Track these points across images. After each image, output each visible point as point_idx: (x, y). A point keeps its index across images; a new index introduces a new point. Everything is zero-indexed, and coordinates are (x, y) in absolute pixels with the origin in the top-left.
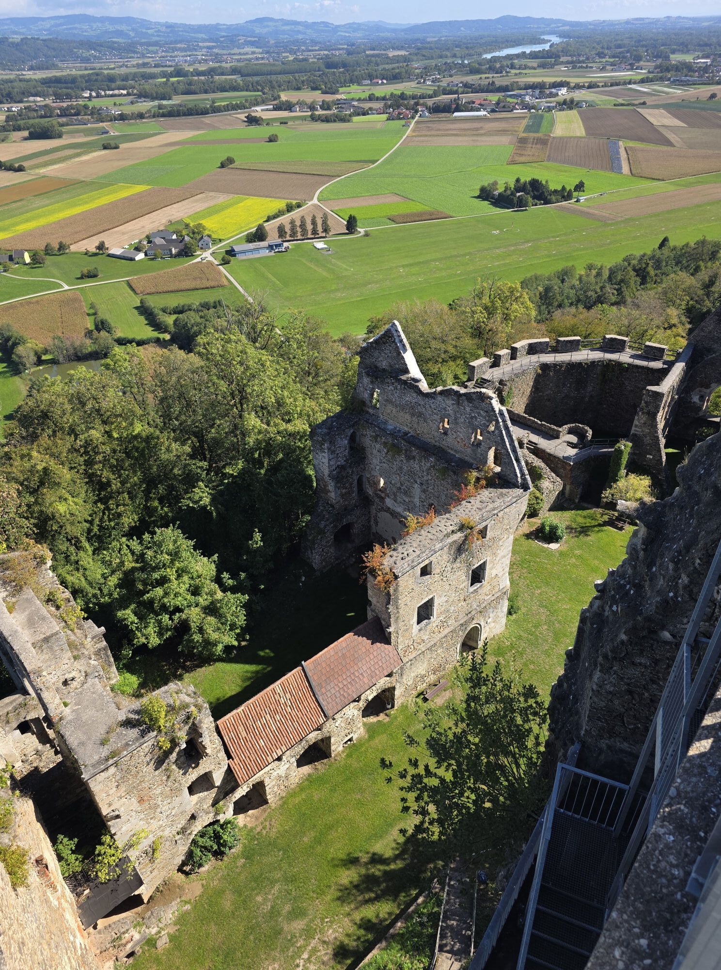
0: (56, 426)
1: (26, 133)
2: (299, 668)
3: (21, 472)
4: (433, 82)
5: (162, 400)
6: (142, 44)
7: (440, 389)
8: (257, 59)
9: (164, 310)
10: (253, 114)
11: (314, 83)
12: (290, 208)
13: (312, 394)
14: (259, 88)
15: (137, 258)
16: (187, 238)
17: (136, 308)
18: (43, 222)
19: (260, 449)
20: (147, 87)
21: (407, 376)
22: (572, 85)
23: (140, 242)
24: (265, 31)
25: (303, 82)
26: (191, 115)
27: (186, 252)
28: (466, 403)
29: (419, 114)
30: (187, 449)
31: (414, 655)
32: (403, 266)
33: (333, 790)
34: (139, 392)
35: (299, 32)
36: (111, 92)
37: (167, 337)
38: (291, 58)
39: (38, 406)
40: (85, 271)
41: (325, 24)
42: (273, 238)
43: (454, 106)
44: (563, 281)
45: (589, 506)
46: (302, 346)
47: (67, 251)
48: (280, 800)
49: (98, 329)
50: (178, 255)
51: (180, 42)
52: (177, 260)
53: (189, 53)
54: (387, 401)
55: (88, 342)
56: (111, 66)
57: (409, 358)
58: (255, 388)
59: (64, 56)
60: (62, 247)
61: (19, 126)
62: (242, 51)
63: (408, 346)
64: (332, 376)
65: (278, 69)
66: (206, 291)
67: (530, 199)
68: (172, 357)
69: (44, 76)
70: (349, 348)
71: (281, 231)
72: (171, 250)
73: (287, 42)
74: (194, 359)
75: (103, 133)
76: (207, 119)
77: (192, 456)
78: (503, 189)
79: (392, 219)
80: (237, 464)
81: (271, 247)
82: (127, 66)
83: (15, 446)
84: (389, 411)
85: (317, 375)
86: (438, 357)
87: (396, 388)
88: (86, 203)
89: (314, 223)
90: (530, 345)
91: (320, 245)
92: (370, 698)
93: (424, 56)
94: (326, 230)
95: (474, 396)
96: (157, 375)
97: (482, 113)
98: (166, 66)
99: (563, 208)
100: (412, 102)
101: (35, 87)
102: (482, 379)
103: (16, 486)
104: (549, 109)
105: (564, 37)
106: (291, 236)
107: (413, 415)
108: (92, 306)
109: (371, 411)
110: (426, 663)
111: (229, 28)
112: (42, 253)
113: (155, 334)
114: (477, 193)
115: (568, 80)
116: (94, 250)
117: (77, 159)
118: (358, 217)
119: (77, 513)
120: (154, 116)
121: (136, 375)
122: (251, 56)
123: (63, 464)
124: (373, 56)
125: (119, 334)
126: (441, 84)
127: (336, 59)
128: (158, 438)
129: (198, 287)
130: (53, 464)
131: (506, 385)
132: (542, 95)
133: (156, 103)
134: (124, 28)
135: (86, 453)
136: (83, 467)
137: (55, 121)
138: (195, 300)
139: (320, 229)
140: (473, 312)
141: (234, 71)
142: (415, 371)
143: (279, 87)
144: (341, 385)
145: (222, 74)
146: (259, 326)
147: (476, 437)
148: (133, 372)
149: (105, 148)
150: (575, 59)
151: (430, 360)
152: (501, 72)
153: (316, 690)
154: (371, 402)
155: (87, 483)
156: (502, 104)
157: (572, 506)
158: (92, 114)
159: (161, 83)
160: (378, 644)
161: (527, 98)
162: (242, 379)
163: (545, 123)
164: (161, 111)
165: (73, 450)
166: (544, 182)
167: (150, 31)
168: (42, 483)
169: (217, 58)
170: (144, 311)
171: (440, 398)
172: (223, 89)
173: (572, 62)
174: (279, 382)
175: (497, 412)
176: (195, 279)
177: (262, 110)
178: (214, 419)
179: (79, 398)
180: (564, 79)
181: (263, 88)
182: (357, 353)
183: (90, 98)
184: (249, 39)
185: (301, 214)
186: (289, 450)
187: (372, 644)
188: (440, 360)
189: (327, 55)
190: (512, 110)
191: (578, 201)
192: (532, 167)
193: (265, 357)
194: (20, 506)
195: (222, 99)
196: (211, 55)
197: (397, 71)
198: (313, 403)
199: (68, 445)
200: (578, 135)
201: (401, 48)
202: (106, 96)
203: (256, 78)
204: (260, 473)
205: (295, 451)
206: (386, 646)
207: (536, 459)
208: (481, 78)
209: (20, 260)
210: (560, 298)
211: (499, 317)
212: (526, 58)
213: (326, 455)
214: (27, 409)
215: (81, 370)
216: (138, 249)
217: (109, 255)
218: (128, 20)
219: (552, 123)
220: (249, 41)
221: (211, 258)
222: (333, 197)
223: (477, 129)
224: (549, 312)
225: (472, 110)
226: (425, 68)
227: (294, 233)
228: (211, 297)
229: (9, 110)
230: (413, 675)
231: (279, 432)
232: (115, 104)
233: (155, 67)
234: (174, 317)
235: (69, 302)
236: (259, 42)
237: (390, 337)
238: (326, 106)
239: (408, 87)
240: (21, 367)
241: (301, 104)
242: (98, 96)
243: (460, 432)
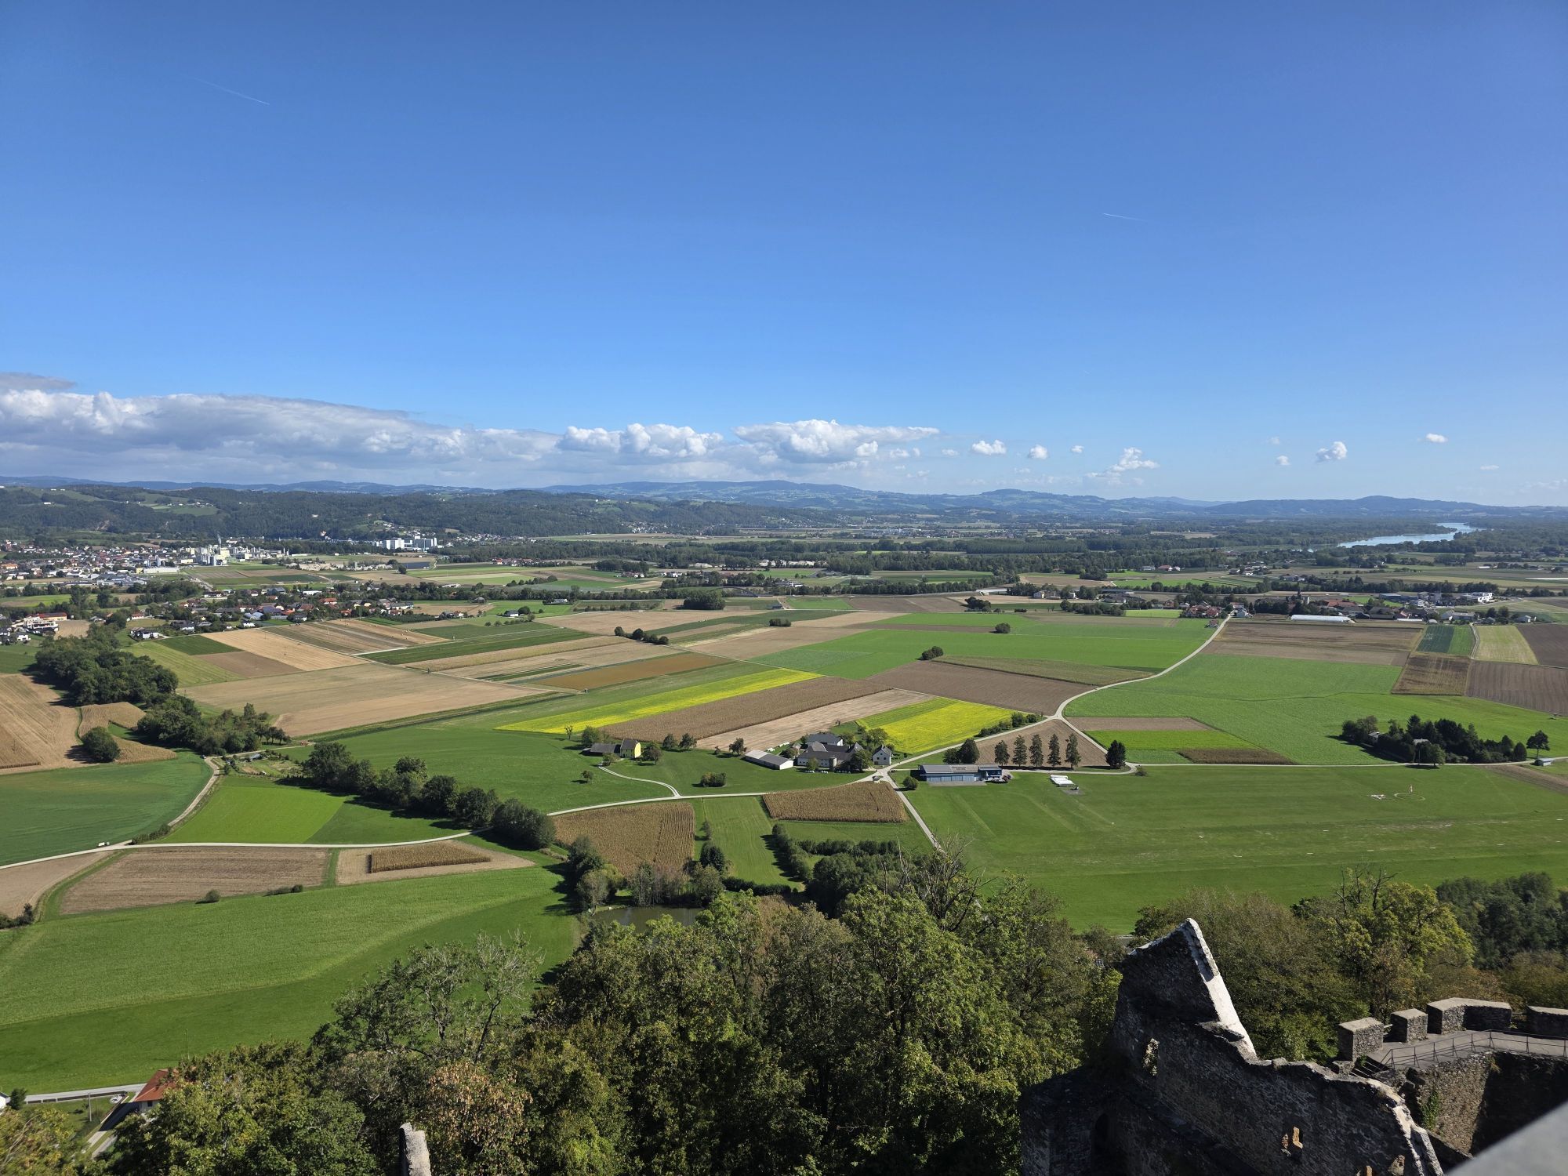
0: (610, 1005)
1: (681, 602)
3: (541, 1071)
4: (1254, 573)
5: (776, 990)
6: (844, 513)
7: (1280, 1062)
8: (992, 534)
10: (977, 598)
11: (1070, 565)
12: (1017, 722)
13: (1030, 1026)
14: (991, 567)
15: (782, 767)
16: (857, 747)
17: (766, 838)
18: (670, 707)
19: (923, 1111)
20: (841, 559)
21: (1213, 1024)
22: (1503, 590)
23: (791, 745)
24: (1007, 503)
25: (1054, 563)
26: (892, 593)
27: (854, 766)
28: (1338, 1102)
29: (1232, 613)
30: (799, 1085)
32: (1205, 830)
34: (742, 969)
35: (1056, 507)
36: (795, 563)
37: (801, 887)
38: (1040, 535)
39: (594, 968)
40: (708, 777)
41: (1093, 499)
42: (987, 761)
43: (1291, 606)
44: (1526, 898)
46: (1018, 936)
47: (692, 747)
49: (704, 861)
50: (842, 768)
51: (893, 513)
52: (839, 775)
53: (901, 525)
54: (1171, 1065)
55: (686, 878)
56: (802, 534)
57: (1218, 990)
58: (931, 995)
60: (687, 741)
61: (675, 593)
62: (972, 525)
63: (1215, 968)
64: (1069, 1000)
65: (1020, 547)
66: (872, 826)
67: (1441, 751)
68: (805, 920)
69: (720, 542)
70: (1101, 954)
71: (1000, 752)
72: (831, 761)
73: (1038, 517)
74: (838, 930)
75: (774, 608)
76: (912, 600)
77: (804, 1102)
78: (1388, 731)
79: (1186, 755)
80: (879, 1134)
81: (981, 774)
82: (821, 536)
83: (544, 1027)
84: (1177, 1088)
85: (1040, 991)
86: (1275, 999)
87: (1191, 1044)
88: (733, 688)
89: (1054, 745)
90: (1469, 1010)
91: (1061, 780)
93: (1240, 540)
94: (1073, 758)
95: (1355, 1091)
96: (775, 945)
97: (1341, 618)
98: (870, 538)
99: (1510, 773)
100: (1222, 597)
101: (706, 553)
102: (1369, 1059)
103: (526, 1095)
104: (1464, 621)
105: (1479, 525)
106: (1014, 761)
107: (1225, 1105)
108: (705, 827)
109: (1139, 1079)
111: (959, 499)
112: (658, 746)
113: (784, 881)
114: (1340, 732)
115: (1493, 582)
116: (727, 750)
117: (735, 635)
118: (1126, 745)
119: (600, 1167)
120: (843, 593)
121: (743, 941)
122: (984, 531)
123: (602, 1071)
124: (1160, 537)
125: (732, 873)
126: (1269, 576)
127: (1105, 539)
128: (757, 1055)
129: (862, 817)
130: (590, 1072)
131: (1423, 1083)
132: (1446, 600)
133: (849, 577)
134: (826, 495)
135: (642, 1059)
136: (630, 1083)
137: (718, 590)
138: (853, 836)
139: (1062, 755)
140: (1343, 929)
141: (958, 547)
142: (1229, 1017)
143: (1019, 567)
144: (1083, 1017)
145: (942, 549)
146: (951, 892)
148: (740, 936)
149: (773, 624)
150: (1501, 555)
151: (1258, 1002)
152: (1372, 566)
154: (1141, 1061)
155: (628, 1114)
156: (1374, 609)
158: (766, 585)
159: (859, 557)
161: (1421, 603)
162: (911, 976)
163: (1457, 641)
164: (853, 587)
165: (624, 1049)
166: (1466, 728)
167: (857, 500)
168: (563, 1099)
169: (937, 531)
170: (777, 844)
171: (1281, 1082)
172: (940, 567)
173: (1497, 559)
174: (973, 991)
175: (1408, 1135)
176: (859, 805)
177: (990, 593)
178: (853, 1039)
179: (655, 964)
180: (1485, 581)
181: (995, 568)
182: (1117, 966)
183: (767, 568)
184: (984, 512)
185: (1035, 731)
186: (976, 1125)
188: (1278, 1006)
189: (1092, 534)
190: (1394, 618)
191: (1538, 763)
192: (1440, 701)
193: (955, 944)
194: (521, 1133)
195: (935, 577)
196: (930, 528)
197: (1198, 557)
198: (1030, 1043)
199: (619, 1040)
200: (1524, 660)
201: (1206, 530)
202: (788, 566)
203: (986, 556)
204: (919, 1163)
205: (987, 1130)
208: (1336, 573)
209: (628, 753)
210: (1524, 931)
211: (1395, 944)
212: (1414, 550)
213: (1046, 1152)
214: (577, 969)
215: (666, 923)
216: (786, 754)
217: (745, 759)
219: (1472, 641)
220: (983, 514)
221: (887, 779)
222: (1087, 713)
223: (1334, 640)
224: (1503, 953)
225: (1322, 613)
226: (1244, 555)
227: (1020, 758)
228: (878, 835)
229: (669, 575)
231: (961, 1087)
232: (796, 576)
233: (855, 538)
234: (817, 858)
235: (675, 816)
236: (997, 515)
237: (1180, 946)
238: (1085, 594)
239: (1216, 578)
240: (584, 903)
241: (1048, 589)
242: (777, 567)
243: (1328, 1164)
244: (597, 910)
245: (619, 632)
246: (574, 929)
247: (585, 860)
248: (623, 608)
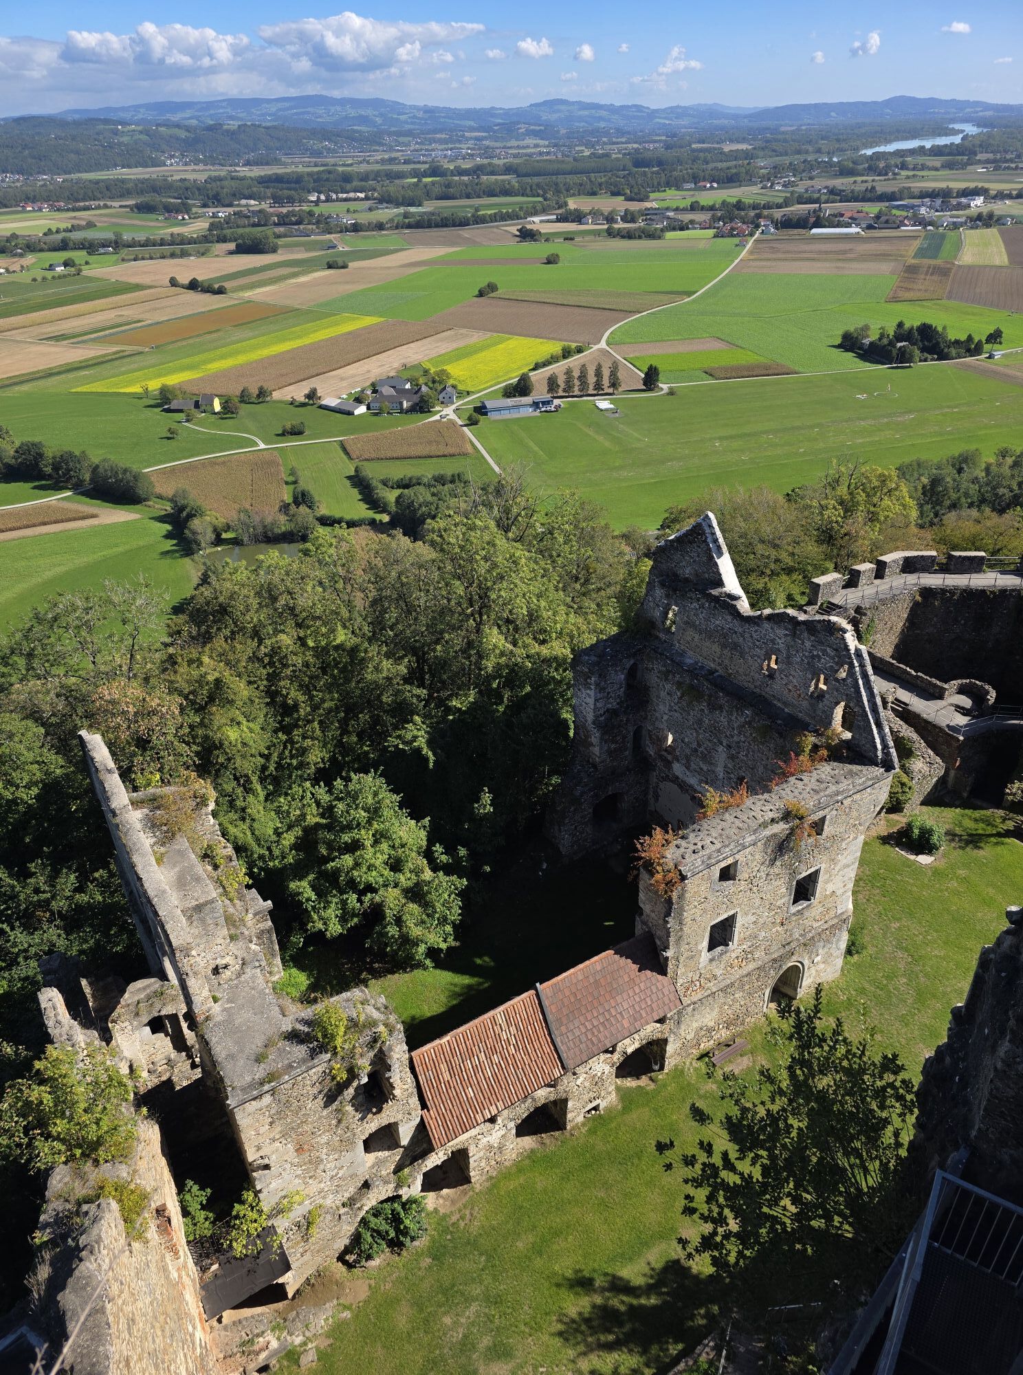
0: (236, 626)
1: (232, 246)
2: (532, 992)
3: (188, 682)
4: (783, 186)
5: (374, 603)
6: (390, 134)
7: (767, 611)
8: (541, 154)
9: (385, 483)
10: (529, 227)
11: (616, 186)
12: (566, 353)
13: (580, 608)
14: (541, 192)
15: (357, 412)
16: (424, 389)
17: (349, 478)
18: (241, 359)
19: (500, 676)
20: (392, 189)
21: (720, 590)
22: (993, 193)
23: (362, 391)
24: (555, 116)
25: (600, 185)
26: (446, 226)
27: (422, 407)
28: (806, 634)
29: (760, 230)
30: (402, 669)
31: (699, 996)
32: (720, 438)
33: (565, 1178)
34: (345, 589)
35: (601, 119)
36: (345, 196)
37: (386, 518)
38: (587, 153)
39: (216, 598)
40: (288, 426)
41: (638, 108)
42: (540, 392)
43: (812, 220)
44: (960, 471)
45: (984, 805)
46: (570, 540)
47: (268, 399)
48: (487, 1180)
49: (297, 502)
50: (412, 410)
51: (441, 131)
52: (409, 416)
53: (450, 146)
54: (687, 623)
55: (283, 518)
56: (349, 161)
58: (502, 593)
59: (290, 148)
60: (262, 393)
61: (225, 236)
62: (521, 143)
63: (725, 549)
64: (609, 585)
65: (568, 167)
66: (442, 460)
67: (917, 352)
68: (394, 545)
69: (262, 174)
70: (634, 548)
71: (552, 383)
72: (401, 404)
73: (584, 131)
74: (424, 551)
75: (329, 248)
76: (466, 233)
77: (407, 680)
78: (877, 336)
79: (709, 373)
80: (466, 696)
81: (536, 405)
82: (368, 162)
83: (182, 648)
84: (689, 639)
85: (587, 581)
86: (766, 567)
87: (702, 606)
88: (299, 337)
89: (598, 374)
90: (907, 559)
91: (604, 404)
92: (630, 1050)
93: (774, 151)
94: (614, 385)
95: (819, 626)
96: (370, 568)
97: (854, 230)
98: (419, 162)
99: (967, 367)
100: (752, 213)
101: (249, 187)
102: (830, 603)
103: (179, 700)
104: (956, 226)
105: (985, 126)
106: (564, 391)
107: (724, 646)
108: (293, 472)
109: (662, 636)
110: (717, 1010)
111: (507, 113)
112: (236, 400)
113: (371, 514)
114: (838, 341)
115: (986, 185)
116: (302, 399)
117: (293, 281)
118: (661, 368)
119: (251, 743)
120: (397, 228)
121: (344, 565)
122: (533, 150)
123: (239, 676)
124: (701, 150)
125: (323, 511)
126: (796, 189)
127: (649, 155)
128: (366, 651)
129: (432, 453)
130: (228, 676)
131: (865, 614)
132: (945, 207)
133: (402, 210)
134: (369, 112)
135: (271, 664)
136: (265, 682)
137: (269, 231)
138: (427, 471)
139: (606, 382)
140: (823, 508)
141: (508, 170)
142: (731, 583)
143: (568, 191)
144: (619, 597)
145: (492, 173)
146: (515, 510)
147: (817, 685)
148: (340, 562)
149: (330, 267)
150: (998, 156)
151: (753, 570)
152: (886, 174)
153: (553, 1027)
154: (664, 623)
155: (267, 704)
156: (883, 218)
157: (957, 803)
158: (318, 222)
159: (410, 185)
160: (648, 972)
161: (923, 210)
162: (486, 580)
163: (947, 247)
164: (407, 221)
165: (254, 658)
166: (940, 329)
167: (402, 117)
168: (211, 699)
169: (487, 153)
170: (359, 482)
171: (766, 625)
172: (492, 194)
173: (994, 161)
174: (536, 587)
175: (852, 651)
176: (430, 443)
177: (541, 221)
178: (442, 632)
179: (269, 591)
180: (980, 185)
181: (545, 192)
182: (647, 555)
183: (317, 203)
184: (532, 127)
185: (582, 361)
186: (539, 681)
187: (640, 970)
188: (768, 572)
189: (638, 149)
190: (899, 227)
191: (991, 357)
192: (923, 306)
193: (520, 552)
194: (181, 727)
195: (488, 204)
196: (480, 149)
197: (734, 171)
198: (580, 620)
199: (250, 652)
200: (997, 263)
201: (744, 140)
202: (338, 200)
203: (536, 179)
204: (498, 711)
205: (548, 683)
206: (660, 977)
207: (905, 726)
208: (855, 182)
209: (208, 408)
210: (954, 496)
211: (860, 516)
212: (925, 155)
213: (592, 693)
214: (202, 600)
215: (273, 556)
216: (359, 400)
217: (321, 407)
218: (376, 103)
219: (959, 245)
220: (532, 131)
221: (453, 416)
222: (628, 340)
223: (845, 252)
224: (936, 515)
225: (838, 226)
226: (775, 167)
227: (569, 387)
228: (448, 468)
229: (215, 216)
230: (695, 1025)
231: (528, 657)
232: (348, 211)
233: (404, 163)
234: (397, 492)
235: (263, 465)
236: (545, 132)
237: (699, 534)
238: (629, 217)
239: (748, 193)
240: (194, 546)
241: (594, 214)
242: (327, 200)
243: (794, 677)
244: (208, 551)
245: (173, 283)
246: (190, 570)
247: (188, 510)
248: (173, 255)
